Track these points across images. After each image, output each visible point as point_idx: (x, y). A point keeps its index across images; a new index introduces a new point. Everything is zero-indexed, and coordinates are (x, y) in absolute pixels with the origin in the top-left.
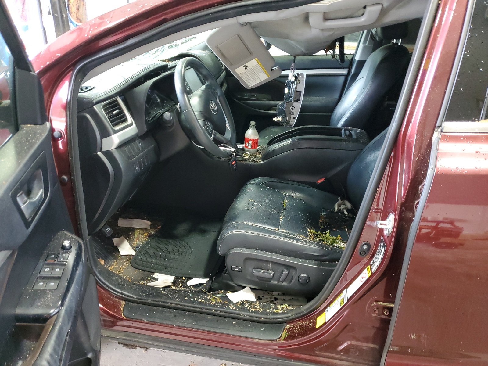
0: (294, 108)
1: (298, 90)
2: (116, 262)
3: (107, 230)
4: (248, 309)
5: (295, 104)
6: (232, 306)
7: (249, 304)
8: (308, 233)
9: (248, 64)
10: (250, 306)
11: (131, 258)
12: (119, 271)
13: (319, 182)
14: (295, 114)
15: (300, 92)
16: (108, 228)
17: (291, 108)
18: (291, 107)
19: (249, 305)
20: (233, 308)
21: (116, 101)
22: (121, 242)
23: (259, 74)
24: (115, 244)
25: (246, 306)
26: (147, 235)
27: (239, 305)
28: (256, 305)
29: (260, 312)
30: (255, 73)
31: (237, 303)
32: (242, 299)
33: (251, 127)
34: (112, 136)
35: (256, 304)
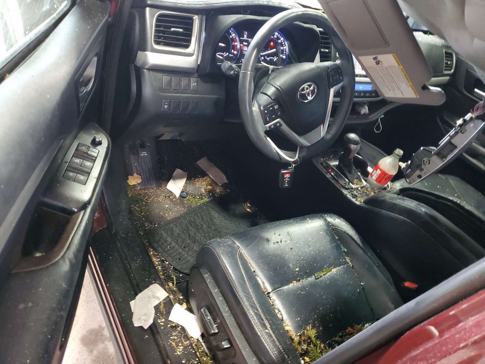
0: (429, 163)
1: (453, 141)
2: (155, 190)
3: (142, 153)
4: (171, 338)
5: (435, 159)
6: (163, 319)
7: (179, 334)
8: (304, 329)
9: (380, 57)
10: (176, 338)
11: (171, 197)
12: (147, 199)
13: (407, 284)
14: (424, 172)
15: (456, 147)
16: (146, 153)
17: (424, 161)
18: (425, 159)
19: (177, 336)
20: (161, 322)
21: (192, 19)
22: (180, 177)
23: (400, 83)
24: (175, 173)
25: (174, 334)
26: (211, 189)
27: (169, 326)
28: (182, 343)
29: (176, 353)
30: (393, 78)
31: (171, 321)
32: (181, 323)
33: (394, 156)
34: (147, 52)
35: (184, 343)
